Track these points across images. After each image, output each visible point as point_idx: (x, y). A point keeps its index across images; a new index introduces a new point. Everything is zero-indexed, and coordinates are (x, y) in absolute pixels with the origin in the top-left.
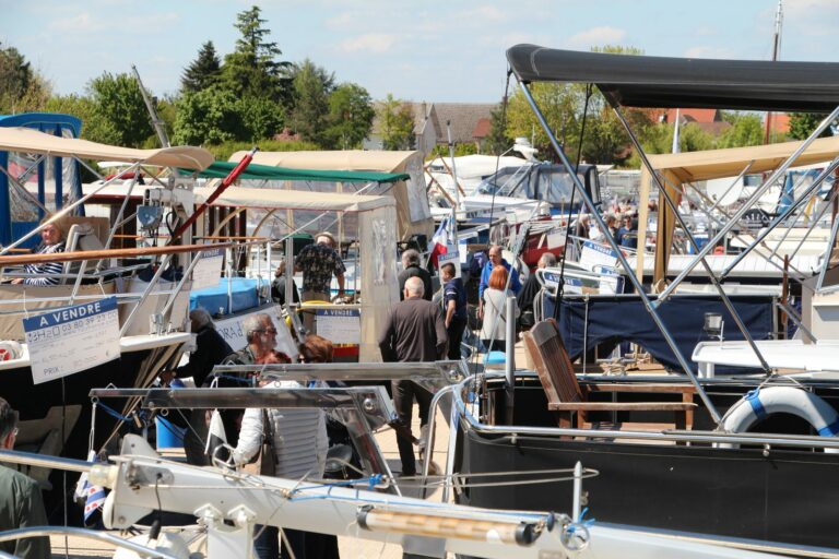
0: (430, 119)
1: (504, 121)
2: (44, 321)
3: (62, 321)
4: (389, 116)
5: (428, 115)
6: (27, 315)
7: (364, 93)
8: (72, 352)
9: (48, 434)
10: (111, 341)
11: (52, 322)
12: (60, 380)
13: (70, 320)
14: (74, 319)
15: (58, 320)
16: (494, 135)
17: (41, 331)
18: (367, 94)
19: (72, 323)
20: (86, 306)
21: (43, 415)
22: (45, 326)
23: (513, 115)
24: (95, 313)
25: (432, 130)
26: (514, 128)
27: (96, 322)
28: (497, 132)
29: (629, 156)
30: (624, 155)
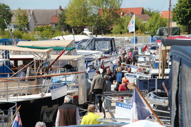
0: (32, 16)
1: (64, 18)
2: (54, 88)
3: (57, 88)
4: (19, 16)
5: (31, 15)
6: (51, 87)
7: (8, 7)
8: (59, 94)
9: (52, 110)
10: (65, 91)
11: (55, 88)
12: (56, 99)
13: (58, 87)
14: (59, 87)
15: (56, 87)
16: (60, 23)
17: (53, 90)
18: (9, 8)
19: (59, 88)
20: (61, 85)
21: (52, 106)
22: (54, 89)
23: (68, 15)
24: (63, 86)
25: (33, 20)
26: (68, 20)
27: (63, 88)
28: (61, 21)
29: (112, 29)
30: (110, 29)
